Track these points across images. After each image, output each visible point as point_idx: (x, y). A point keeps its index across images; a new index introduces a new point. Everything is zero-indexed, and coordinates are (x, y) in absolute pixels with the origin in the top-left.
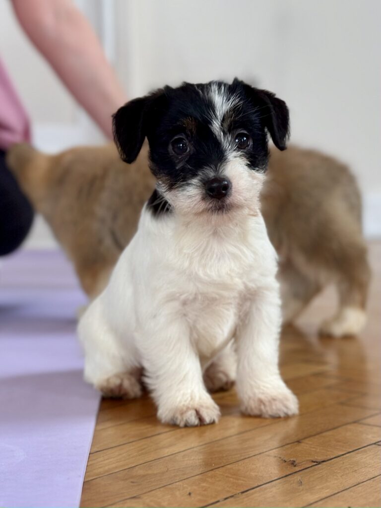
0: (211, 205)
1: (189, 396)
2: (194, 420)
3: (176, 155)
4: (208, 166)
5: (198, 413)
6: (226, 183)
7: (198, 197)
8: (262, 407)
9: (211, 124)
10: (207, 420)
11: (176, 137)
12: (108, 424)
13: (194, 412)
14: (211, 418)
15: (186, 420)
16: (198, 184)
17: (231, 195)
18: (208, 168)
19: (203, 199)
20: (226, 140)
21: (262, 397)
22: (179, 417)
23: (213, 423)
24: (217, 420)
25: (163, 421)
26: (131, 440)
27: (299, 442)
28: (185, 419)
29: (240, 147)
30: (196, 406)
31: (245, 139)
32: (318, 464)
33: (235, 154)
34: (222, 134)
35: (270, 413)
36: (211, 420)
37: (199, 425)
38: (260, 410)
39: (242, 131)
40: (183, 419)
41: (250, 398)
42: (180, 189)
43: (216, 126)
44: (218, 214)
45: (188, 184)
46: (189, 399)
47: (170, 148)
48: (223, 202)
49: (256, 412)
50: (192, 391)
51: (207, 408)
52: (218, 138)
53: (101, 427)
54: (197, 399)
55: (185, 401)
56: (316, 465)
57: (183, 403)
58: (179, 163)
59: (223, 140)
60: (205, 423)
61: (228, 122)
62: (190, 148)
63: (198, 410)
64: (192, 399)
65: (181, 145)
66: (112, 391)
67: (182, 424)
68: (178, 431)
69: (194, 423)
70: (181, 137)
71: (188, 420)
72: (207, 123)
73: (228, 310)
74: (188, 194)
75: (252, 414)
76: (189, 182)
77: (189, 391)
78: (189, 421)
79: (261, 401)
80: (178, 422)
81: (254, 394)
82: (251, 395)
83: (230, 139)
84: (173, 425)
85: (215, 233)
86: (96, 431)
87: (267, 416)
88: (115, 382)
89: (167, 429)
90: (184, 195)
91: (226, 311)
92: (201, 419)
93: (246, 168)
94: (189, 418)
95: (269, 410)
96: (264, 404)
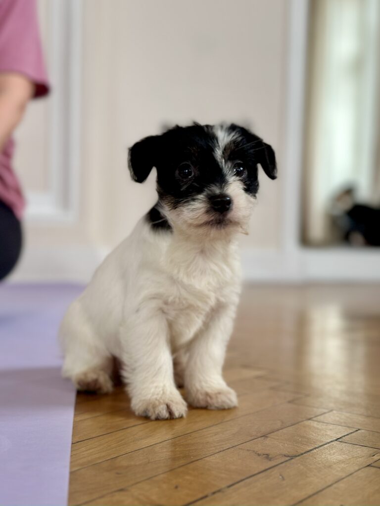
0: (213, 218)
1: (161, 389)
2: (165, 414)
3: (181, 178)
4: (214, 184)
5: (168, 407)
6: (228, 199)
7: (203, 210)
8: (209, 399)
9: (214, 152)
10: (177, 414)
11: (184, 163)
12: (86, 416)
13: (165, 407)
14: (180, 413)
15: (158, 414)
16: (205, 199)
17: (232, 210)
18: (213, 185)
19: (207, 212)
20: (226, 167)
21: (209, 391)
22: (152, 410)
23: (181, 417)
24: (185, 415)
25: (137, 413)
26: (109, 431)
27: (265, 436)
28: (157, 412)
29: (238, 174)
30: (167, 401)
31: (242, 169)
32: (292, 459)
33: (234, 178)
34: (223, 161)
35: (216, 405)
36: (180, 415)
37: (169, 418)
38: (207, 402)
39: (239, 162)
40: (154, 412)
41: (197, 391)
42: (186, 204)
43: (218, 153)
44: (217, 228)
45: (194, 200)
46: (161, 392)
47: (177, 172)
48: (225, 216)
49: (203, 404)
50: (164, 386)
51: (177, 403)
52: (220, 164)
53: (79, 418)
54: (168, 393)
55: (158, 394)
56: (290, 460)
57: (155, 397)
58: (183, 185)
59: (224, 166)
60: (175, 417)
61: (229, 152)
62: (195, 173)
63: (168, 404)
64: (164, 393)
65: (187, 171)
66: (88, 384)
67: (153, 417)
68: (150, 424)
69: (165, 416)
70: (187, 163)
71: (160, 413)
72: (211, 150)
73: (198, 317)
74: (193, 207)
75: (198, 405)
76: (195, 197)
77: (161, 385)
78: (161, 415)
79: (207, 394)
80: (150, 414)
81: (202, 388)
82: (199, 388)
83: (230, 166)
84: (145, 417)
85: (202, 252)
86: (75, 422)
87: (213, 408)
88: (92, 376)
89: (140, 422)
90: (188, 209)
91: (196, 319)
92: (171, 413)
93: (243, 192)
94: (160, 412)
95: (215, 402)
96: (211, 397)
